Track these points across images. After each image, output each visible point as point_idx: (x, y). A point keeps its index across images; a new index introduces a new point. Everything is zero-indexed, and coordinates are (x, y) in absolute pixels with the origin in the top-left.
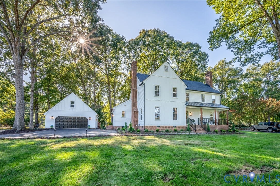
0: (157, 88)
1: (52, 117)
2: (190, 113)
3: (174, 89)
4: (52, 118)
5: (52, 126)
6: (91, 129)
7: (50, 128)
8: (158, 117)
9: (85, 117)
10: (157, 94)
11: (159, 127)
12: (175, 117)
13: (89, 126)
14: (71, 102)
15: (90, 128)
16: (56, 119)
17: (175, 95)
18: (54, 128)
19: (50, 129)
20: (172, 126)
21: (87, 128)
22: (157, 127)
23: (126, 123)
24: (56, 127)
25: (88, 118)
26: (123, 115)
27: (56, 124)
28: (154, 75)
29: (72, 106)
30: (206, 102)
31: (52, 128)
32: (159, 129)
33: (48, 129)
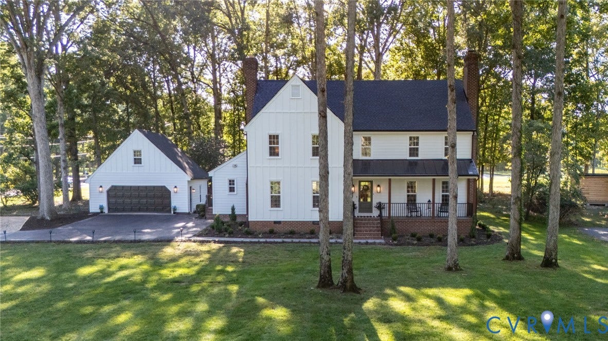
0: (274, 139)
1: (101, 187)
2: (379, 186)
3: (317, 139)
4: (101, 189)
5: (101, 208)
6: (178, 214)
7: (99, 211)
8: (276, 202)
9: (165, 187)
10: (273, 152)
11: (279, 222)
12: (316, 202)
13: (175, 209)
14: (135, 152)
15: (177, 211)
16: (108, 192)
17: (316, 152)
18: (106, 211)
19: (99, 213)
20: (310, 222)
21: (170, 211)
22: (275, 222)
23: (233, 209)
24: (109, 209)
25: (172, 190)
26: (232, 190)
27: (109, 203)
28: (266, 111)
29: (138, 161)
30: (422, 155)
31: (102, 212)
32: (277, 228)
33: (95, 214)
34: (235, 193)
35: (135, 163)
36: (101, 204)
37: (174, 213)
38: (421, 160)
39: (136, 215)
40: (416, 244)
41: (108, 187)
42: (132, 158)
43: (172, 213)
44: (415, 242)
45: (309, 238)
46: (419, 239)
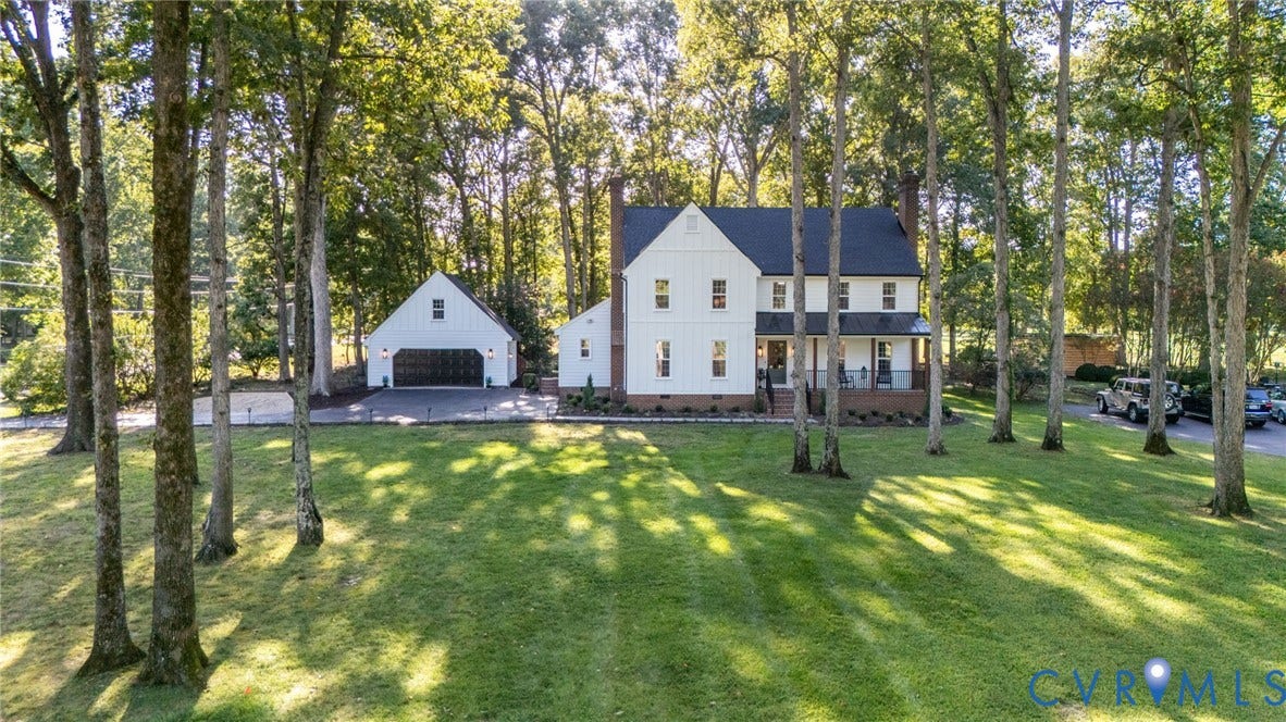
0: (662, 285)
1: (385, 350)
3: (719, 286)
4: (385, 354)
5: (385, 380)
6: (493, 387)
7: (382, 384)
8: (665, 369)
9: (475, 351)
10: (662, 302)
11: (668, 397)
12: (718, 369)
13: (489, 381)
14: (434, 301)
15: (494, 384)
16: (395, 357)
17: (719, 302)
18: (391, 384)
19: (381, 388)
20: (711, 395)
21: (482, 385)
22: (662, 396)
23: (590, 380)
24: (396, 382)
25: (485, 354)
26: (585, 353)
27: (395, 374)
28: (654, 249)
29: (439, 315)
30: (854, 307)
31: (386, 386)
32: (666, 404)
33: (377, 389)
34: (590, 357)
35: (435, 317)
36: (385, 375)
37: (488, 386)
38: (853, 313)
39: (437, 390)
40: (860, 425)
41: (396, 351)
42: (430, 309)
43: (485, 385)
44: (859, 422)
45: (712, 417)
46: (863, 418)
